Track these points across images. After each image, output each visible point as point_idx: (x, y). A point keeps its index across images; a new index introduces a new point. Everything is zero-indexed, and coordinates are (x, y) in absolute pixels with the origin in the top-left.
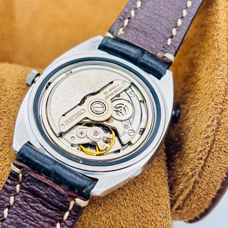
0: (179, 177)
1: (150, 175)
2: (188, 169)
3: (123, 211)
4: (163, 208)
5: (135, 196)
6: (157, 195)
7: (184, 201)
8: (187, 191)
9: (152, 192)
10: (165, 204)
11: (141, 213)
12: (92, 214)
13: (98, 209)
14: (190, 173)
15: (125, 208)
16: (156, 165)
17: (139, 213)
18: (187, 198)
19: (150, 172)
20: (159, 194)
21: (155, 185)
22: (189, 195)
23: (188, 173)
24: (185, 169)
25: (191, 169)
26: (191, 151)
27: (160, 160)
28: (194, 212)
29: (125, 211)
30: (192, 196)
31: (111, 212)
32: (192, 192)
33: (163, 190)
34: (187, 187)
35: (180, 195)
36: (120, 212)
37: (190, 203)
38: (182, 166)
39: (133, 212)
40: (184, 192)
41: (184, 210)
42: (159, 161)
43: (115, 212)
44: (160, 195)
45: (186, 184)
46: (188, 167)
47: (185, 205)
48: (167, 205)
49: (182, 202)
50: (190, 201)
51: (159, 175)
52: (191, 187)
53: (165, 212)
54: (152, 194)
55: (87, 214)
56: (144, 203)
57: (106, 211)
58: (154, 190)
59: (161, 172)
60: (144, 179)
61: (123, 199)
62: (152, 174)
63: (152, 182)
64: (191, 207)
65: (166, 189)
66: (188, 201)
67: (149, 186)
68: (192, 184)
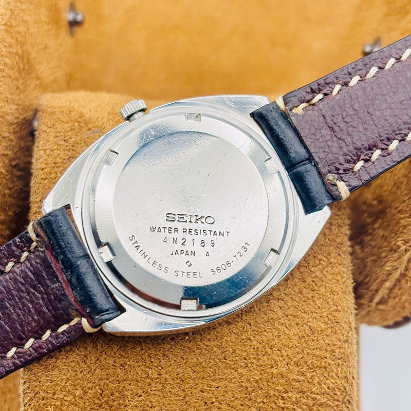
0: (384, 255)
1: (326, 277)
2: (398, 241)
3: (283, 333)
4: (343, 328)
5: (300, 310)
6: (335, 308)
7: (391, 290)
8: (397, 275)
9: (328, 303)
10: (347, 321)
11: (310, 335)
12: (237, 336)
13: (245, 329)
14: (403, 247)
15: (286, 327)
16: (335, 261)
17: (308, 336)
18: (395, 285)
19: (325, 272)
20: (338, 305)
21: (332, 292)
22: (398, 280)
23: (399, 247)
24: (393, 243)
25: (403, 242)
26: (402, 216)
27: (341, 253)
28: (404, 308)
29: (286, 332)
30: (403, 282)
31: (265, 333)
32: (403, 275)
33: (344, 299)
34: (397, 268)
35: (386, 280)
36: (279, 334)
37: (400, 292)
38: (388, 239)
39: (298, 334)
40: (391, 276)
41: (390, 304)
42: (339, 254)
43: (270, 334)
44: (339, 308)
45: (395, 264)
46: (400, 239)
47: (392, 295)
48: (350, 323)
49: (387, 291)
50: (400, 289)
51: (339, 278)
52: (403, 268)
53: (346, 334)
54: (328, 306)
55: (231, 336)
56: (315, 320)
57: (257, 333)
58: (329, 300)
59: (341, 273)
60: (316, 284)
61: (284, 315)
62: (328, 275)
63: (328, 288)
64: (400, 299)
65: (349, 299)
66: (396, 290)
67: (322, 294)
68: (405, 264)
